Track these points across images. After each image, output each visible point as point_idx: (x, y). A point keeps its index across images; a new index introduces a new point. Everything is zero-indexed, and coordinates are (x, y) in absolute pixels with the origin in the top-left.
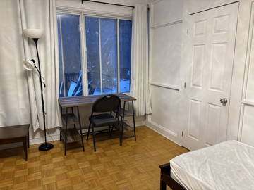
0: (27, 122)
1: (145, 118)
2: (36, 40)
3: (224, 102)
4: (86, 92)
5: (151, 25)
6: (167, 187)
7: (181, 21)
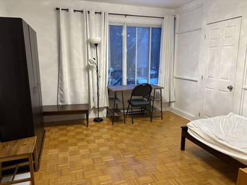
0: (86, 102)
1: (170, 105)
2: (96, 45)
3: (230, 88)
4: (125, 82)
5: (176, 31)
6: (186, 139)
7: (201, 29)
